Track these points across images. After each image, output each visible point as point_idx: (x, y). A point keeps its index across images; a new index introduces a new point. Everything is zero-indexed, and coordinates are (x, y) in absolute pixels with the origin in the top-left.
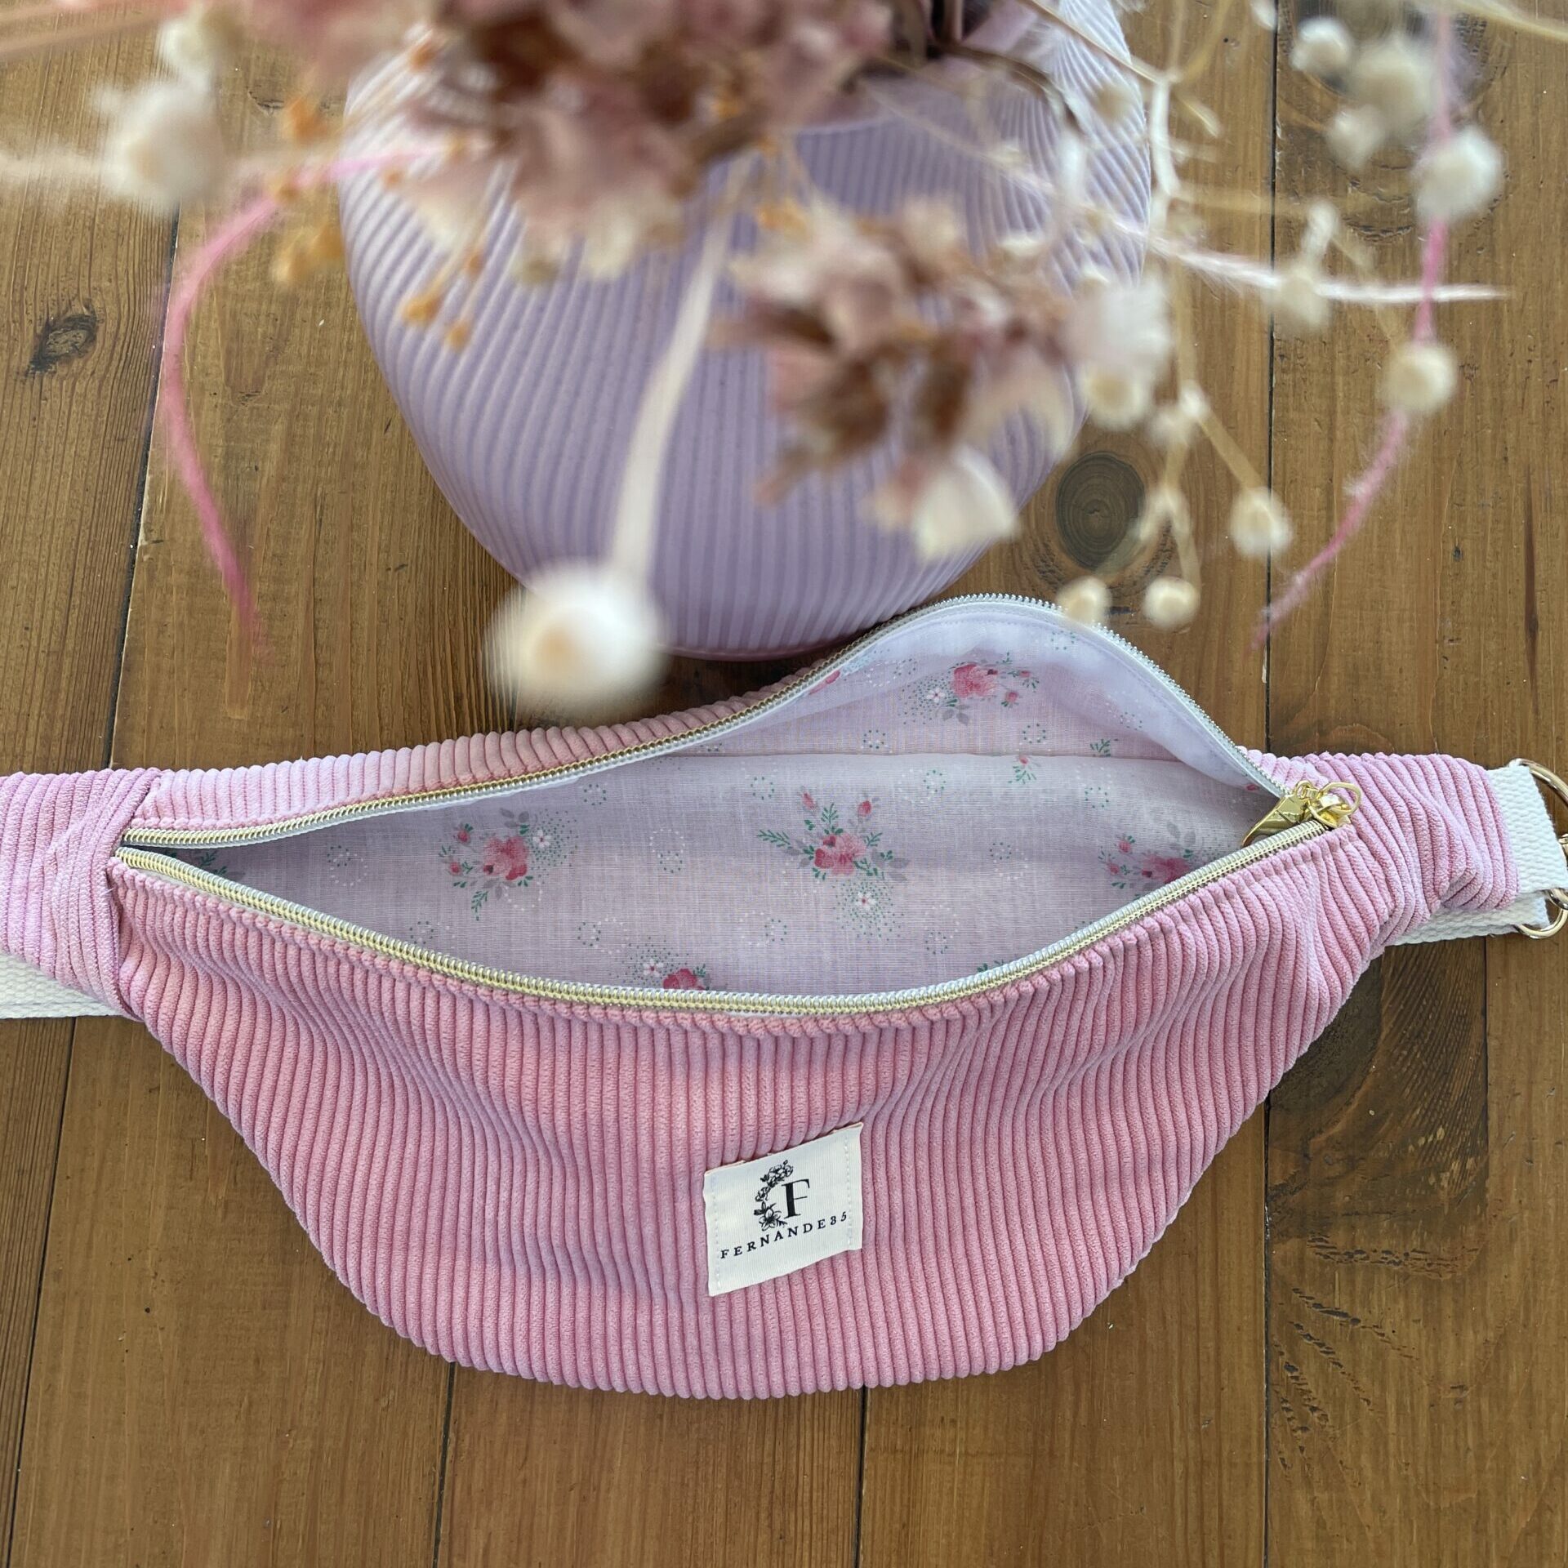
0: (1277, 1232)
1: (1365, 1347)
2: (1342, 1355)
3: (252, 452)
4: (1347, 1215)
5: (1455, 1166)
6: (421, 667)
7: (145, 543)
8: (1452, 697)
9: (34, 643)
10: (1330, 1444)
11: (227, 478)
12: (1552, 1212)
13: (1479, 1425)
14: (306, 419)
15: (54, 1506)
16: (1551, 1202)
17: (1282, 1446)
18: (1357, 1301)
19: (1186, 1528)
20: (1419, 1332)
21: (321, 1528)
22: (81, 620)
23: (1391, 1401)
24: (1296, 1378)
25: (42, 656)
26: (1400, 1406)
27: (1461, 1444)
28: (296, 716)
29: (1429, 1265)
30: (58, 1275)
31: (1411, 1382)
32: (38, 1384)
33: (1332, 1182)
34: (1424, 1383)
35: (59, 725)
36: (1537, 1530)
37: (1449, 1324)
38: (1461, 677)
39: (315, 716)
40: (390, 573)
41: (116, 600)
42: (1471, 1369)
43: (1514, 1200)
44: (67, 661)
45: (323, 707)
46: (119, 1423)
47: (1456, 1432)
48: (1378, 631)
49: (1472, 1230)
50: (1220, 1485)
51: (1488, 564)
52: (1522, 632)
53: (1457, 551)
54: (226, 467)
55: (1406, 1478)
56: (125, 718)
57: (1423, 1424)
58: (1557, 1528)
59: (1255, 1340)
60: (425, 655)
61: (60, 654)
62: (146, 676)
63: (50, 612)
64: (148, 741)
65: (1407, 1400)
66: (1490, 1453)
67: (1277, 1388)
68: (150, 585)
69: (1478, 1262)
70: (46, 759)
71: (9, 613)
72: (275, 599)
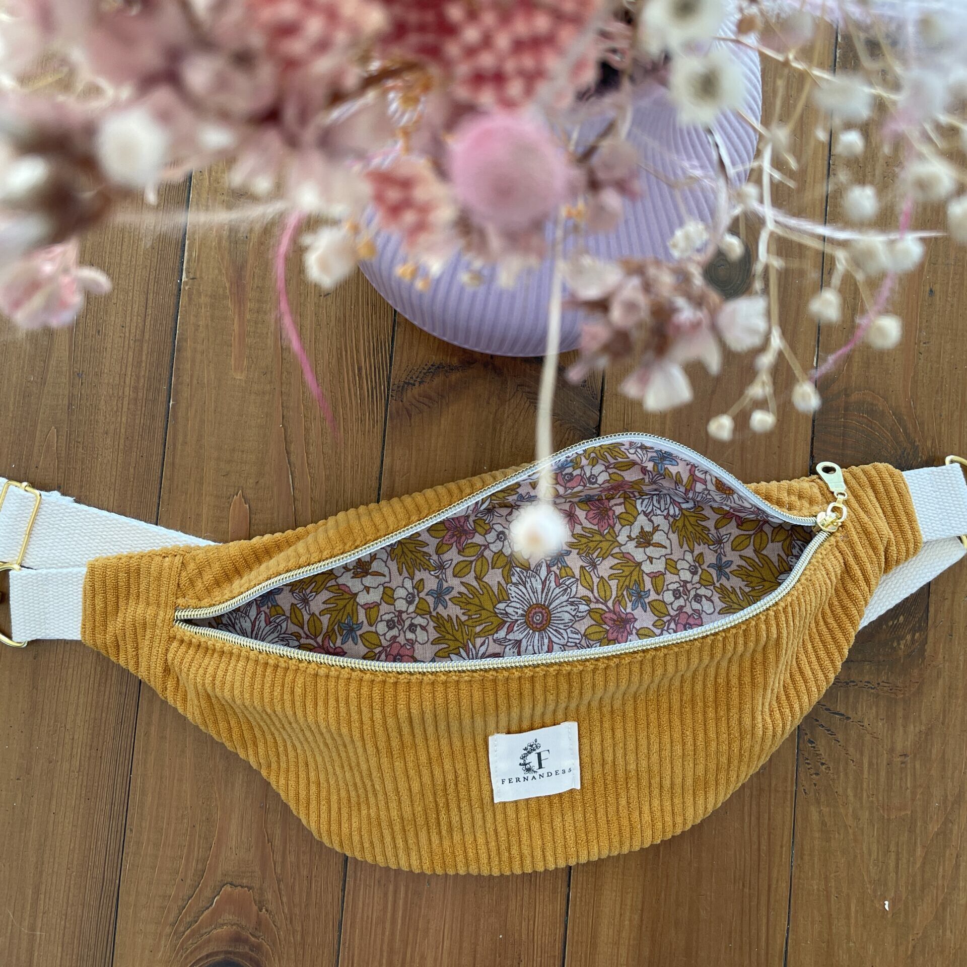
1: (852, 732)
2: (840, 736)
3: (244, 228)
5: (909, 637)
6: (339, 351)
7: (186, 280)
8: (923, 376)
9: (127, 335)
10: (831, 782)
11: (230, 243)
12: (961, 663)
13: (914, 775)
15: (150, 794)
16: (961, 658)
17: (804, 783)
18: (850, 708)
19: (750, 823)
20: (883, 725)
22: (152, 322)
23: (866, 761)
24: (814, 747)
25: (132, 342)
26: (871, 764)
27: (904, 785)
28: (271, 378)
29: (891, 690)
31: (877, 751)
34: (885, 752)
35: (142, 380)
36: (944, 833)
37: (900, 722)
38: (929, 365)
39: (281, 379)
40: (322, 298)
41: (171, 311)
42: (911, 746)
44: (145, 345)
45: (285, 373)
46: (183, 752)
47: (901, 779)
49: (916, 672)
50: (770, 802)
51: (949, 299)
53: (931, 291)
54: (230, 236)
55: (872, 802)
56: (178, 377)
57: (883, 773)
58: (955, 832)
60: (341, 345)
61: (141, 341)
62: (188, 354)
63: (135, 318)
64: (191, 390)
65: (875, 761)
66: (919, 791)
67: (803, 752)
68: (190, 303)
69: (918, 689)
70: (136, 399)
71: (113, 318)
72: (258, 312)
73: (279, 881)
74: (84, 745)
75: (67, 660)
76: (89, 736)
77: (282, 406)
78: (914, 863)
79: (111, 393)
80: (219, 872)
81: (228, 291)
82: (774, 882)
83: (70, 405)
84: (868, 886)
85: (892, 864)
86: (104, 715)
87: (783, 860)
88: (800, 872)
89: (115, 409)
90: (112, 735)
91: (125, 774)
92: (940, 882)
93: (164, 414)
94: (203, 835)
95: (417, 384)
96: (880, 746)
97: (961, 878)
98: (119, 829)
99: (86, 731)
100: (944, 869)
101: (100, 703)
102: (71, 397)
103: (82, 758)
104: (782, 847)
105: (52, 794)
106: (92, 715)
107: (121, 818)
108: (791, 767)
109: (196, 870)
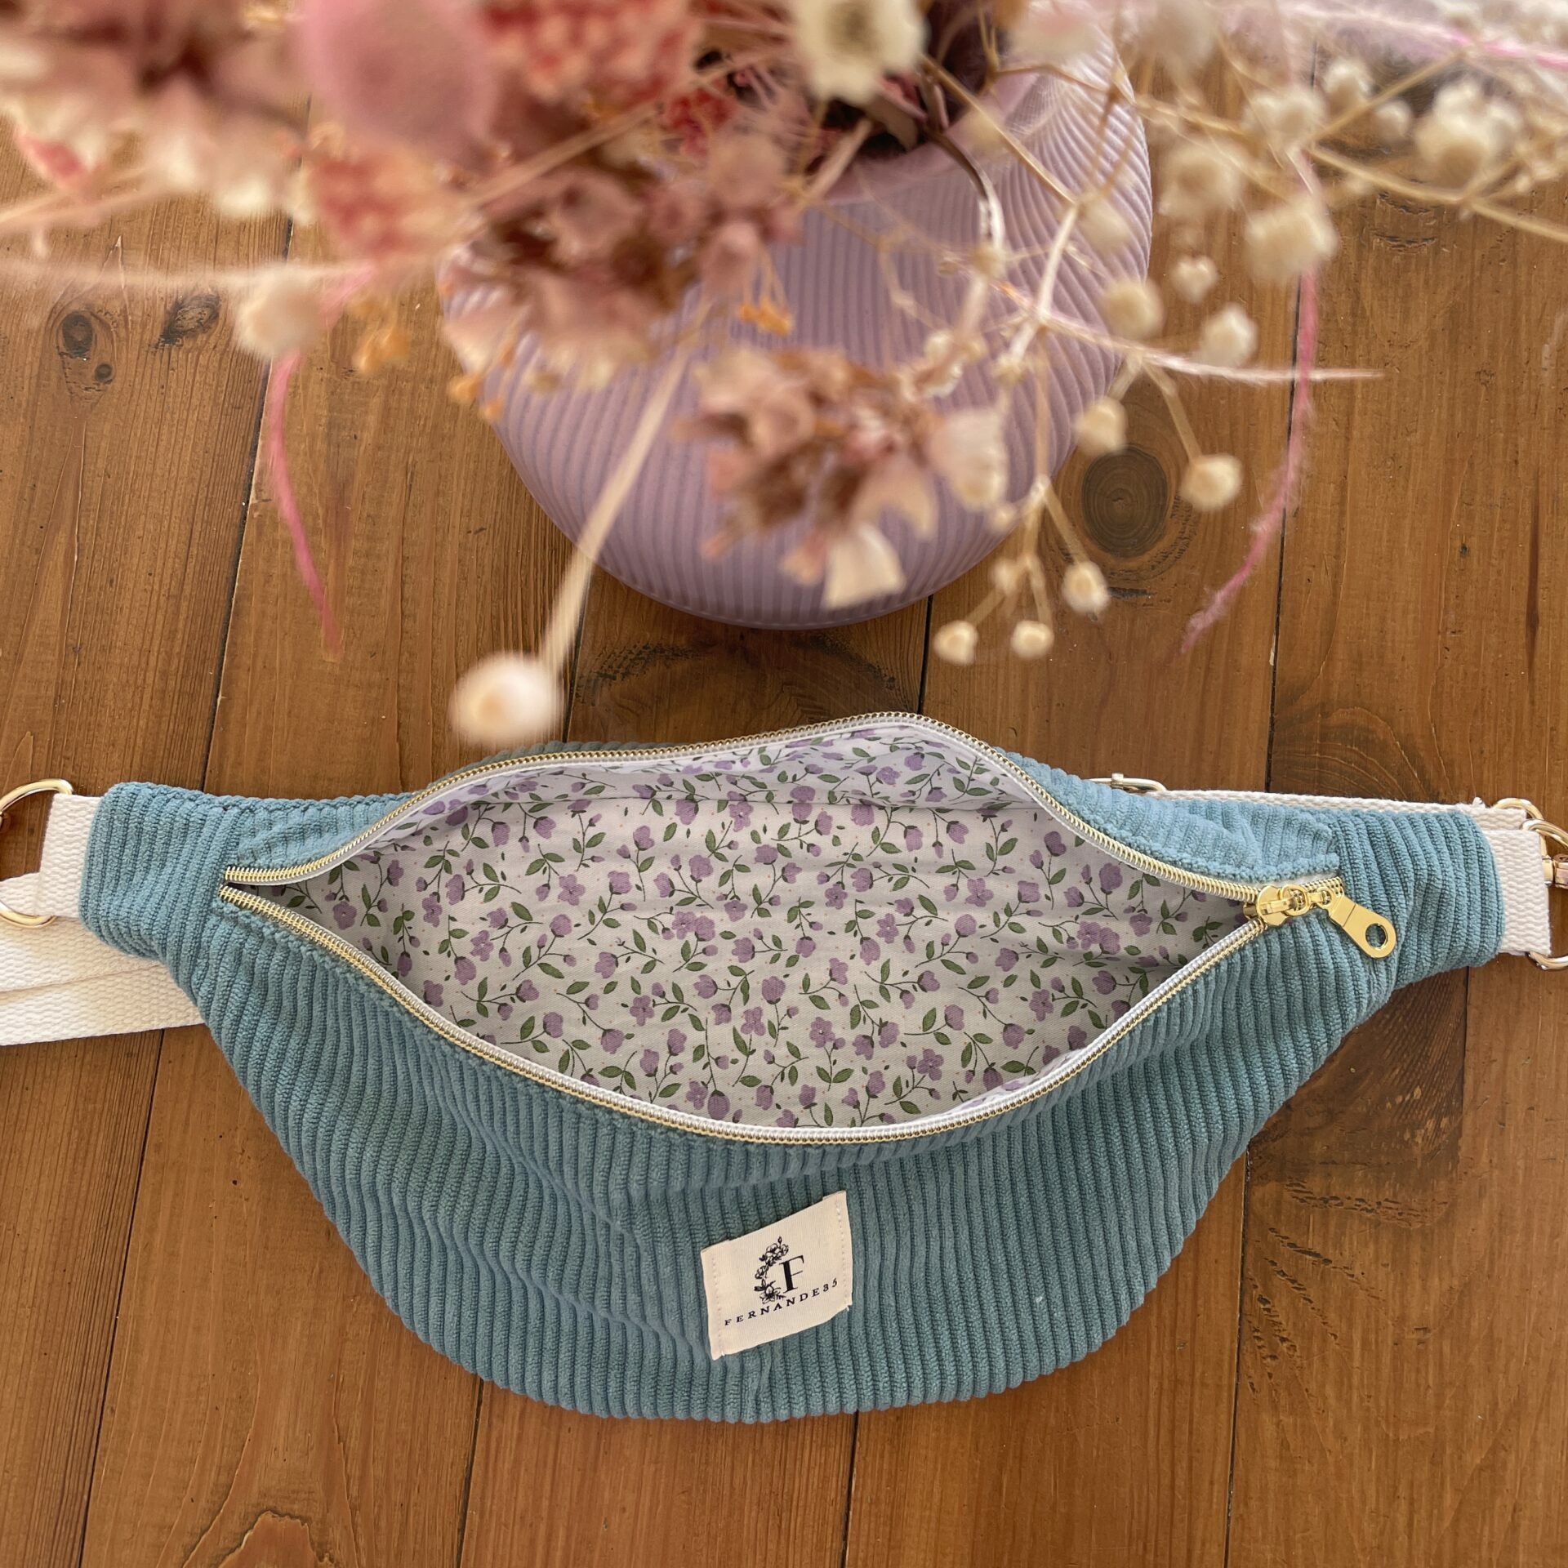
0: (1257, 1175)
1: (1334, 1286)
2: (1312, 1293)
3: (353, 422)
4: (1324, 1163)
5: (1430, 1124)
6: (494, 621)
7: (256, 502)
8: (1452, 686)
9: (156, 587)
10: (1297, 1372)
11: (329, 445)
12: (1520, 1172)
13: (1440, 1365)
14: (401, 394)
15: (146, 1351)
16: (1520, 1163)
17: (1252, 1372)
18: (1330, 1243)
19: (1158, 1440)
20: (1387, 1274)
21: (378, 1384)
22: (198, 568)
23: (1357, 1337)
24: (1268, 1310)
25: (163, 599)
26: (1365, 1342)
27: (1422, 1381)
28: (383, 661)
29: (1400, 1214)
30: (158, 1147)
31: (1377, 1321)
32: (137, 1243)
33: (1312, 1132)
34: (1390, 1323)
35: (176, 661)
36: (1492, 1467)
37: (1416, 1270)
38: (1461, 668)
39: (399, 662)
40: (471, 535)
41: (229, 552)
42: (1434, 1312)
43: (1484, 1159)
44: (184, 605)
45: (406, 655)
46: (206, 1280)
47: (1418, 1371)
48: (1383, 620)
49: (1442, 1185)
50: (1191, 1404)
51: (1494, 561)
52: (1522, 626)
53: (1464, 548)
54: (329, 435)
55: (1368, 1409)
56: (232, 656)
57: (1387, 1359)
58: (1510, 1466)
59: (1231, 1272)
60: (498, 611)
61: (178, 598)
62: (252, 620)
63: (171, 560)
64: (253, 678)
65: (1372, 1337)
66: (1450, 1393)
67: (1250, 1319)
68: (259, 539)
69: (1447, 1214)
70: (163, 692)
71: (135, 560)
72: (367, 555)
73: (354, 1509)
74: (43, 1262)
75: (25, 1117)
76: (53, 1248)
77: (399, 709)
78: (1440, 1518)
79: (124, 680)
80: (255, 1488)
81: (320, 521)
82: (1198, 1545)
83: (57, 698)
84: (1360, 1556)
85: (1402, 1521)
86: (79, 1212)
87: (1215, 1507)
88: (1243, 1528)
89: (130, 705)
90: (91, 1245)
91: (108, 1315)
92: (1484, 1553)
93: (207, 713)
94: (230, 1425)
95: (619, 677)
96: (1382, 1313)
97: (1521, 1548)
98: (93, 1409)
99: (48, 1237)
100: (1491, 1531)
101: (75, 1191)
102: (61, 684)
103: (39, 1283)
104: (1212, 1483)
106: (60, 1211)
107: (96, 1388)
108: (1229, 1342)
109: (216, 1485)
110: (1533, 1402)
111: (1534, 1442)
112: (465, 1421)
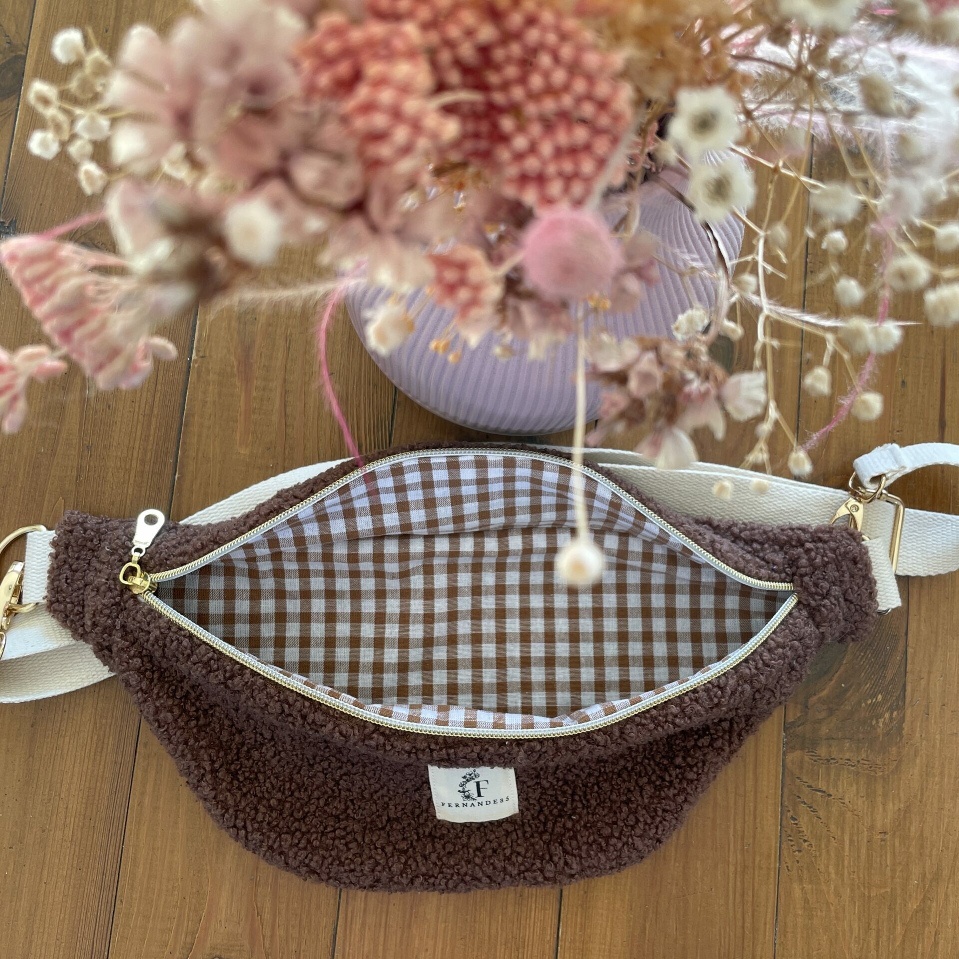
0: (789, 747)
1: (834, 809)
2: (821, 813)
3: (253, 310)
4: (827, 739)
5: (887, 715)
7: (196, 358)
9: (137, 410)
10: (813, 859)
11: (240, 324)
12: (938, 742)
13: (894, 853)
15: (141, 866)
16: (938, 737)
17: (787, 860)
18: (831, 785)
19: (735, 900)
20: (864, 802)
21: (281, 881)
22: (161, 398)
23: (847, 838)
24: (796, 824)
25: (141, 417)
26: (851, 841)
27: (883, 863)
28: (275, 452)
29: (870, 767)
30: (145, 745)
31: (858, 829)
32: (134, 801)
33: (820, 721)
34: (865, 829)
35: (150, 453)
36: (923, 910)
37: (879, 799)
39: (284, 454)
41: (180, 388)
42: (890, 823)
43: (918, 735)
44: (154, 420)
45: (288, 449)
46: (176, 822)
47: (881, 856)
49: (894, 750)
50: (754, 878)
51: (920, 390)
52: (937, 428)
53: (903, 382)
54: (239, 318)
55: (853, 879)
56: (184, 451)
57: (864, 851)
58: (933, 910)
59: (775, 803)
61: (150, 416)
62: (195, 429)
63: (145, 394)
64: (196, 464)
65: (855, 838)
66: (899, 868)
67: (786, 829)
68: (198, 380)
69: (897, 767)
70: (142, 472)
72: (264, 390)
73: (267, 955)
74: (77, 814)
75: (64, 728)
76: (84, 806)
78: (895, 940)
79: (119, 465)
80: (208, 945)
81: (235, 369)
83: (78, 476)
85: (873, 942)
86: (98, 784)
87: (767, 937)
88: (783, 949)
89: (122, 481)
90: (106, 804)
91: (118, 844)
93: (169, 485)
94: (193, 908)
96: (861, 824)
97: (939, 956)
98: (110, 900)
99: (80, 800)
100: (923, 947)
101: (96, 772)
102: (80, 469)
103: (75, 828)
104: (765, 924)
105: (44, 863)
106: (87, 784)
107: (111, 889)
108: (774, 843)
109: (185, 943)
110: (946, 872)
111: (946, 895)
112: (332, 901)
